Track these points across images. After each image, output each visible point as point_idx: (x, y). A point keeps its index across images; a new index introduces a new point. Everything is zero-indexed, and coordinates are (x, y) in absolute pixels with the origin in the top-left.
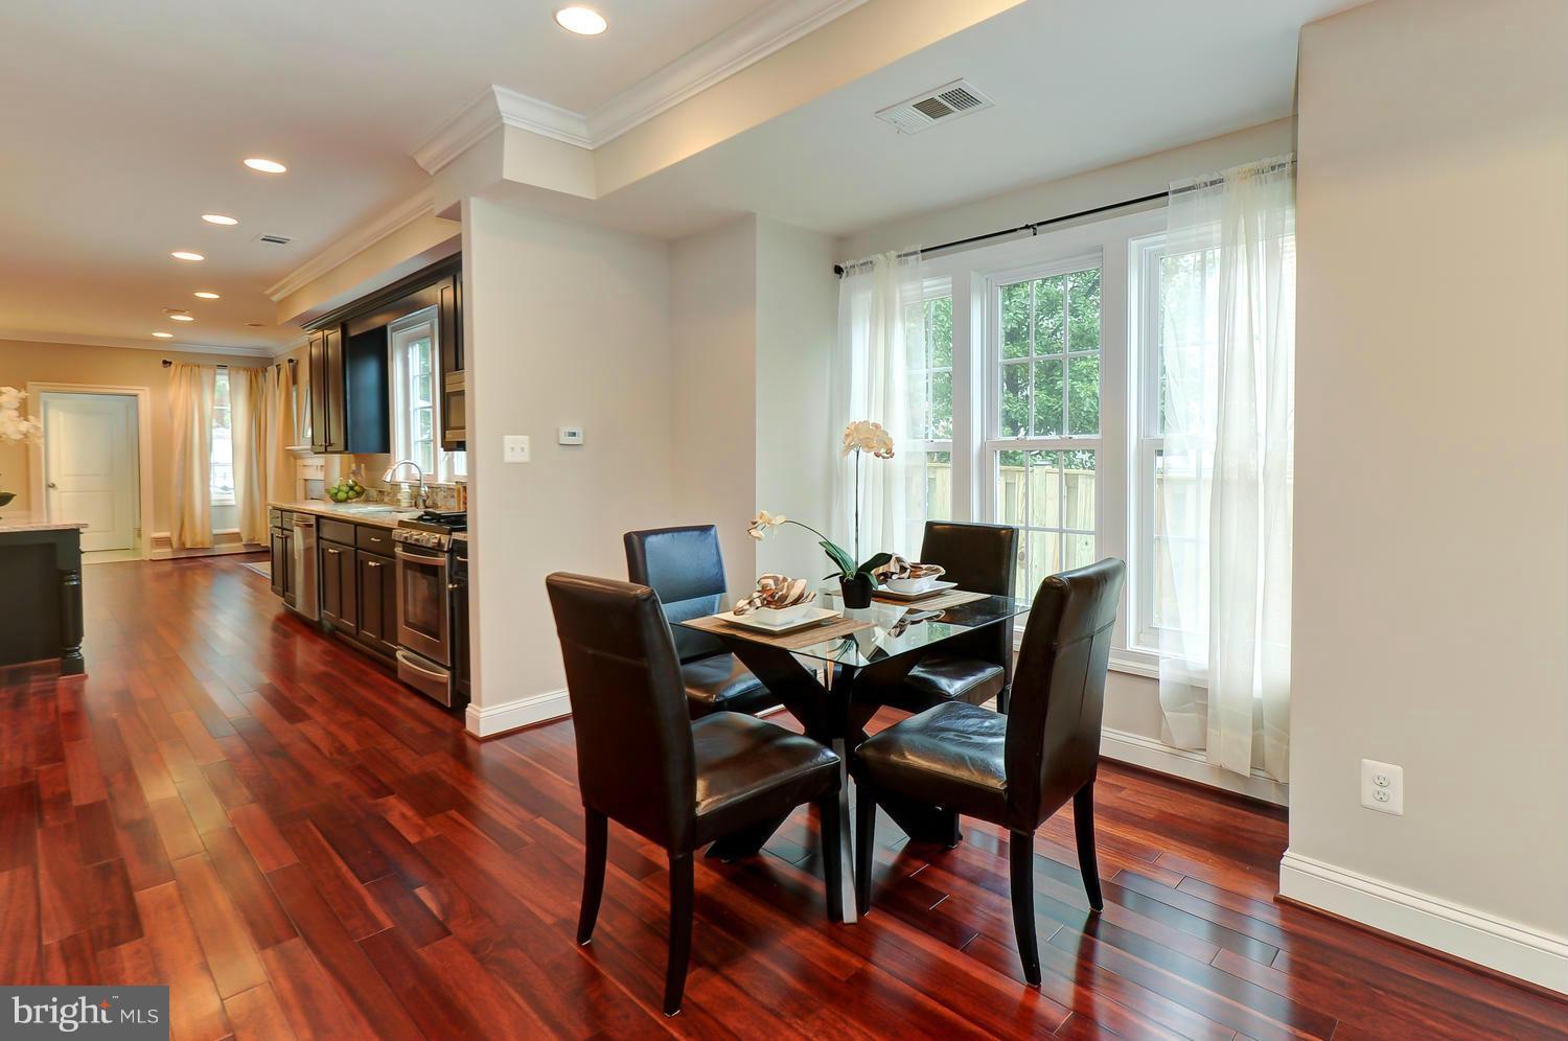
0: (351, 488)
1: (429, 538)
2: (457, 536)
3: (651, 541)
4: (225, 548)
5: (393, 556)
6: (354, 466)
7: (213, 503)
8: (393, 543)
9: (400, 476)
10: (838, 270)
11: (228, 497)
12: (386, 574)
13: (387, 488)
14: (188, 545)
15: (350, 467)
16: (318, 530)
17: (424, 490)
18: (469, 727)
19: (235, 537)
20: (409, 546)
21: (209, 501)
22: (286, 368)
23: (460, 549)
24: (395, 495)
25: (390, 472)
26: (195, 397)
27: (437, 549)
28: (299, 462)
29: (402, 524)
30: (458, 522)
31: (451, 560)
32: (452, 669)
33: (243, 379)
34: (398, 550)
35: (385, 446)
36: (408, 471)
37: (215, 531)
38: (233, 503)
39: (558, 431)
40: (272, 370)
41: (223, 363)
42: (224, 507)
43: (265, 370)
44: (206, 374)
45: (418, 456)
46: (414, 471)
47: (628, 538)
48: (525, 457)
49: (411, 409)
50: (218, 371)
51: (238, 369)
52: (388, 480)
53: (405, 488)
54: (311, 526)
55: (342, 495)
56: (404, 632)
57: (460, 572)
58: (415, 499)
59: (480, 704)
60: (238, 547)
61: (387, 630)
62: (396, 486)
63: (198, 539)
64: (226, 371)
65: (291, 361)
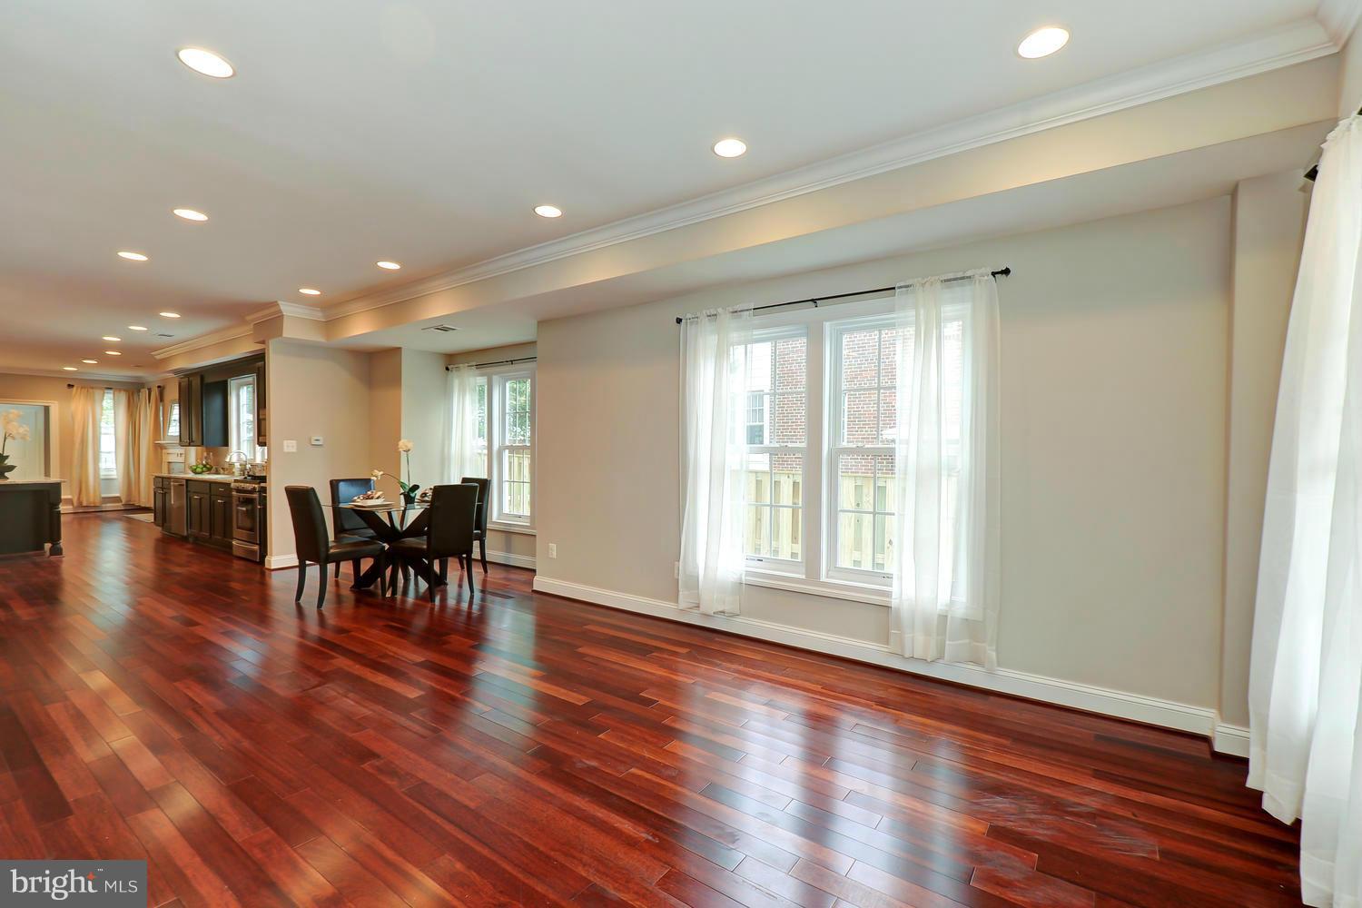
0: (205, 466)
1: (249, 486)
2: (262, 485)
3: (341, 484)
4: (110, 506)
5: (231, 496)
6: (205, 454)
7: (102, 477)
8: (231, 490)
9: (234, 459)
10: (447, 369)
11: (112, 473)
12: (227, 505)
13: (226, 466)
14: (85, 504)
15: (202, 454)
16: (187, 487)
17: (248, 466)
18: (267, 566)
19: (117, 499)
20: (238, 490)
21: (99, 475)
22: (155, 392)
23: (264, 490)
24: (231, 469)
25: (229, 457)
26: (90, 408)
27: (253, 491)
28: (164, 451)
29: (236, 481)
30: (263, 479)
31: (260, 496)
32: (260, 545)
33: (123, 397)
34: (234, 493)
35: (226, 443)
36: (239, 456)
37: (103, 495)
38: (115, 477)
39: (310, 440)
40: (144, 392)
41: (110, 386)
42: (109, 480)
43: (139, 391)
44: (97, 393)
45: (245, 448)
46: (242, 456)
47: (331, 482)
48: (294, 450)
49: (241, 423)
50: (106, 391)
51: (120, 390)
52: (228, 460)
53: (237, 465)
54: (183, 485)
55: (199, 470)
56: (236, 532)
57: (263, 501)
58: (243, 470)
59: (271, 555)
60: (118, 506)
61: (227, 534)
62: (232, 465)
63: (92, 500)
64: (112, 391)
65: (159, 387)
